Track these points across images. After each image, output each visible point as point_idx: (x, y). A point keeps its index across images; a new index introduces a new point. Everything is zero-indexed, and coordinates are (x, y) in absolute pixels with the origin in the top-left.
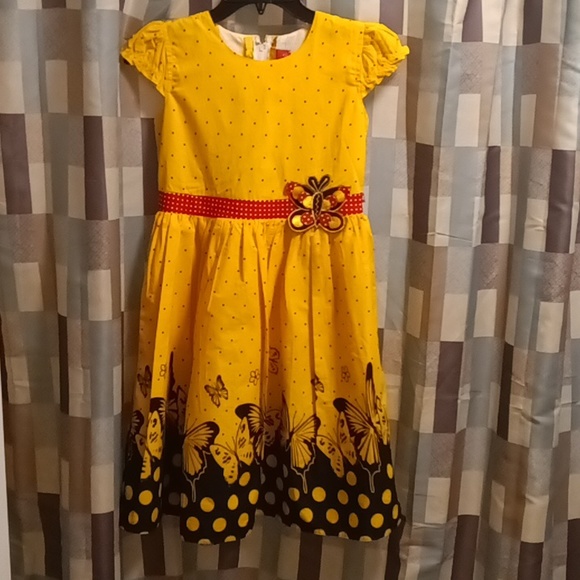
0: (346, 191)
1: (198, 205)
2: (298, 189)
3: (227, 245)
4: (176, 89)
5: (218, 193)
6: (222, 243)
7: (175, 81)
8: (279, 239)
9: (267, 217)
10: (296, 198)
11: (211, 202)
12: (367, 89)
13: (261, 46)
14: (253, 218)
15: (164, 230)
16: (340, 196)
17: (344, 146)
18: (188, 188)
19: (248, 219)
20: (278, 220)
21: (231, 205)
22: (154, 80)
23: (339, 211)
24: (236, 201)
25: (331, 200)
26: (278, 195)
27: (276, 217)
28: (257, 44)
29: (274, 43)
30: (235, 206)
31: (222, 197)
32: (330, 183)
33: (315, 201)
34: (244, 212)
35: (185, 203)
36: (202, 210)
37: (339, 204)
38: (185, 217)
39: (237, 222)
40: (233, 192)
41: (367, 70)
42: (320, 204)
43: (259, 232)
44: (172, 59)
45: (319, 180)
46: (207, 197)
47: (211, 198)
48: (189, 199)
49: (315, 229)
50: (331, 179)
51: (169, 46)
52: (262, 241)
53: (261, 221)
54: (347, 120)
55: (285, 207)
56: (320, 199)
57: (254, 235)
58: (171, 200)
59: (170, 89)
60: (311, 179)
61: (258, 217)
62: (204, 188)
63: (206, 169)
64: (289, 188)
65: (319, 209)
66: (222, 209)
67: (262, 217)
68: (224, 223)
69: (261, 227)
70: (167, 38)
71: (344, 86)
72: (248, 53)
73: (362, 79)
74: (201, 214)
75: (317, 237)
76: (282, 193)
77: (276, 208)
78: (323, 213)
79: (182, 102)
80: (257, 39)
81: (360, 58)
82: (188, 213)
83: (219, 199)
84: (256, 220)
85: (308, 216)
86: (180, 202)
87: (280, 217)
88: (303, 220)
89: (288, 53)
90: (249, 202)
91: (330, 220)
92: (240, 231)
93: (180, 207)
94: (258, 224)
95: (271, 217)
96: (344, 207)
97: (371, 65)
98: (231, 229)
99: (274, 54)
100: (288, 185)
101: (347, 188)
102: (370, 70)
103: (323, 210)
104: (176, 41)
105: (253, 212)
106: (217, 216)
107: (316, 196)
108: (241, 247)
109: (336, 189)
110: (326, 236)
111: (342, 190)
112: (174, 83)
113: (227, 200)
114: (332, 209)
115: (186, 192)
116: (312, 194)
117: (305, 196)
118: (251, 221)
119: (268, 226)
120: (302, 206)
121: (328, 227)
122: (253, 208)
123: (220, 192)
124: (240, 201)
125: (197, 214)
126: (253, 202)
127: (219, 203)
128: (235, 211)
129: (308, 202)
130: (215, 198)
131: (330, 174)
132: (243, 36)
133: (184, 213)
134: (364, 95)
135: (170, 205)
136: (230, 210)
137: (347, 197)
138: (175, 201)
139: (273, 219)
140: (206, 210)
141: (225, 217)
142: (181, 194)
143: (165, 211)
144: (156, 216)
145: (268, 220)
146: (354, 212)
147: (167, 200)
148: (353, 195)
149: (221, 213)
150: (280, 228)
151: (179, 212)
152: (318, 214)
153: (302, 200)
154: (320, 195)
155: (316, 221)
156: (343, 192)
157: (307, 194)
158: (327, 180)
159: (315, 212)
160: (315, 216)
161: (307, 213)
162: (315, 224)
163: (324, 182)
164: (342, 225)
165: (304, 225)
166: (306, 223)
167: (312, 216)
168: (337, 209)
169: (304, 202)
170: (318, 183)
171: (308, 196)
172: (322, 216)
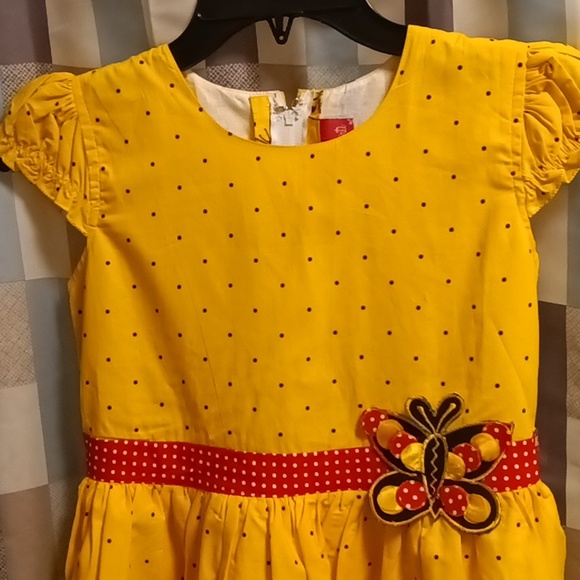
0: (502, 433)
1: (170, 461)
2: (389, 426)
3: (235, 558)
4: (108, 218)
5: (211, 437)
6: (224, 555)
7: (106, 200)
8: (353, 537)
9: (323, 489)
10: (384, 445)
11: (198, 457)
12: (541, 194)
13: (288, 113)
14: (292, 493)
15: (97, 524)
16: (487, 445)
17: (491, 329)
18: (146, 428)
19: (280, 495)
20: (350, 494)
21: (240, 466)
22: (60, 202)
23: (487, 480)
24: (250, 456)
25: (466, 454)
26: (347, 439)
27: (344, 487)
28: (279, 110)
29: (316, 107)
30: (249, 468)
31: (221, 446)
32: (463, 414)
33: (428, 455)
34: (269, 481)
35: (140, 459)
36: (178, 472)
37: (486, 465)
38: (142, 489)
39: (254, 505)
40: (244, 438)
41: (537, 149)
42: (441, 463)
43: (306, 525)
44: (97, 154)
45: (435, 405)
46: (189, 446)
47: (198, 447)
48: (150, 449)
49: (433, 521)
50: (465, 405)
51: (89, 127)
52: (315, 546)
53: (309, 498)
54: (494, 268)
55: (364, 465)
56: (441, 452)
57: (295, 532)
58: (110, 456)
59: (96, 219)
60: (416, 403)
61: (302, 491)
62: (179, 425)
63: (183, 383)
64: (368, 422)
65: (439, 475)
66: (221, 473)
67: (312, 490)
68: (226, 505)
69: (310, 514)
70: (83, 109)
71: (483, 191)
72: (259, 131)
73: (528, 174)
74: (177, 482)
75: (437, 538)
76: (352, 434)
77: (342, 467)
78: (448, 483)
79: (124, 244)
80: (280, 98)
81: (521, 125)
82: (148, 480)
83: (215, 450)
84: (298, 498)
85: (414, 490)
86: (130, 459)
87: (354, 486)
88: (401, 498)
89: (347, 125)
90: (279, 458)
92: (263, 525)
93: (129, 468)
94: (304, 506)
95: (333, 488)
96: (499, 472)
97: (546, 138)
98: (243, 522)
99: (316, 130)
102: (546, 151)
103: (447, 477)
104: (103, 115)
105: (290, 480)
106: (211, 489)
107: (432, 443)
108: (269, 563)
109: (476, 429)
110: (457, 537)
111: (490, 431)
112: (105, 207)
113: (232, 454)
114: (467, 475)
115: (142, 435)
116: (421, 438)
117: (406, 443)
118: (286, 500)
119: (326, 507)
120: (399, 463)
121: (460, 519)
122: (289, 471)
123: (214, 437)
124: (259, 457)
125: (169, 481)
126: (290, 458)
127: (214, 461)
128: (249, 479)
129: (414, 455)
130: (206, 449)
131: (462, 394)
132: (245, 95)
133: (139, 480)
134: (534, 209)
135: (109, 466)
136: (239, 477)
137: (503, 447)
138: (119, 457)
139: (339, 492)
140: (187, 474)
141: (228, 492)
142: (131, 442)
143: (98, 479)
144: (82, 487)
145: (324, 495)
146: (524, 483)
147: (101, 454)
148: (520, 443)
149: (220, 483)
150: (355, 512)
151: (128, 480)
152: (436, 485)
153: (400, 451)
154: (439, 439)
155: (432, 502)
156: (495, 436)
157: (411, 437)
158: (454, 406)
159: (430, 480)
160: (431, 490)
161: (412, 482)
162: (430, 509)
163: (450, 410)
164: (494, 515)
165: (405, 510)
166: (408, 506)
167: (422, 489)
168: (482, 477)
169: (404, 457)
170: (435, 415)
171: (412, 441)
172: (447, 490)
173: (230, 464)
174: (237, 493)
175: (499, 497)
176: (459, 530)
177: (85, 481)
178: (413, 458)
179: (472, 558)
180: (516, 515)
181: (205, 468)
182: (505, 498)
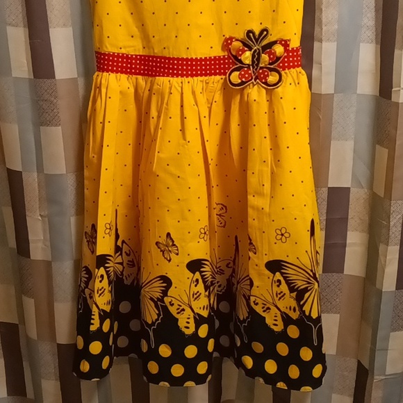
0: (285, 44)
1: (136, 64)
2: (237, 44)
3: (167, 104)
5: (156, 51)
6: (162, 103)
8: (218, 97)
9: (206, 75)
10: (234, 53)
11: (149, 61)
14: (192, 76)
15: (104, 91)
16: (279, 50)
18: (125, 47)
19: (187, 77)
20: (218, 77)
23: (279, 66)
24: (174, 59)
25: (270, 54)
26: (217, 52)
27: (215, 74)
30: (174, 64)
31: (160, 55)
32: (269, 37)
33: (253, 56)
34: (182, 70)
35: (122, 62)
36: (140, 69)
37: (278, 58)
38: (124, 76)
39: (176, 81)
40: (171, 50)
42: (258, 60)
43: (198, 90)
45: (257, 33)
46: (145, 56)
47: (149, 57)
48: (127, 58)
49: (254, 85)
50: (270, 33)
52: (202, 99)
53: (200, 78)
55: (224, 64)
56: (259, 55)
57: (193, 93)
58: (109, 60)
60: (249, 32)
61: (197, 75)
62: (141, 47)
63: (142, 26)
64: (227, 43)
65: (257, 65)
67: (201, 75)
68: (163, 81)
69: (200, 85)
74: (139, 74)
75: (256, 93)
76: (220, 49)
77: (215, 64)
78: (261, 68)
82: (126, 73)
83: (157, 57)
84: (195, 78)
85: (246, 72)
86: (118, 62)
87: (220, 74)
88: (241, 76)
90: (187, 60)
91: (268, 75)
92: (180, 89)
93: (117, 66)
94: (198, 82)
95: (211, 75)
96: (283, 62)
98: (170, 88)
100: (226, 40)
101: (286, 41)
103: (261, 65)
105: (192, 70)
106: (156, 76)
107: (255, 51)
108: (182, 106)
109: (275, 43)
110: (264, 91)
111: (281, 43)
113: (165, 58)
114: (270, 64)
115: (123, 51)
116: (250, 49)
117: (244, 51)
118: (190, 79)
119: (207, 83)
120: (241, 62)
121: (266, 83)
122: (192, 65)
123: (158, 51)
124: (178, 59)
125: (135, 74)
126: (192, 60)
127: (156, 62)
128: (173, 69)
129: (247, 57)
130: (153, 57)
131: (269, 27)
133: (122, 72)
135: (108, 65)
137: (286, 50)
138: (113, 61)
139: (213, 77)
140: (144, 70)
141: (163, 76)
142: (118, 54)
143: (103, 72)
144: (95, 76)
145: (207, 78)
146: (294, 67)
147: (104, 59)
148: (293, 49)
149: (160, 72)
150: (220, 85)
151: (117, 72)
152: (256, 70)
153: (241, 55)
154: (258, 49)
155: (254, 77)
156: (283, 45)
157: (246, 49)
158: (265, 33)
159: (253, 67)
160: (254, 72)
161: (246, 69)
162: (253, 80)
163: (263, 35)
164: (280, 80)
165: (242, 81)
166: (244, 80)
167: (250, 72)
168: (276, 64)
169: (242, 58)
170: (257, 37)
171: (247, 51)
172: (261, 71)
173: (164, 63)
174: (168, 76)
175: (283, 73)
176: (265, 88)
177: (96, 74)
178: (247, 58)
179: (270, 101)
180: (290, 80)
181: (152, 66)
182: (286, 73)
